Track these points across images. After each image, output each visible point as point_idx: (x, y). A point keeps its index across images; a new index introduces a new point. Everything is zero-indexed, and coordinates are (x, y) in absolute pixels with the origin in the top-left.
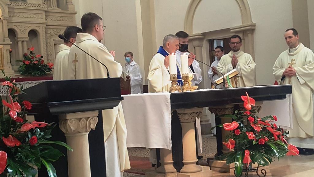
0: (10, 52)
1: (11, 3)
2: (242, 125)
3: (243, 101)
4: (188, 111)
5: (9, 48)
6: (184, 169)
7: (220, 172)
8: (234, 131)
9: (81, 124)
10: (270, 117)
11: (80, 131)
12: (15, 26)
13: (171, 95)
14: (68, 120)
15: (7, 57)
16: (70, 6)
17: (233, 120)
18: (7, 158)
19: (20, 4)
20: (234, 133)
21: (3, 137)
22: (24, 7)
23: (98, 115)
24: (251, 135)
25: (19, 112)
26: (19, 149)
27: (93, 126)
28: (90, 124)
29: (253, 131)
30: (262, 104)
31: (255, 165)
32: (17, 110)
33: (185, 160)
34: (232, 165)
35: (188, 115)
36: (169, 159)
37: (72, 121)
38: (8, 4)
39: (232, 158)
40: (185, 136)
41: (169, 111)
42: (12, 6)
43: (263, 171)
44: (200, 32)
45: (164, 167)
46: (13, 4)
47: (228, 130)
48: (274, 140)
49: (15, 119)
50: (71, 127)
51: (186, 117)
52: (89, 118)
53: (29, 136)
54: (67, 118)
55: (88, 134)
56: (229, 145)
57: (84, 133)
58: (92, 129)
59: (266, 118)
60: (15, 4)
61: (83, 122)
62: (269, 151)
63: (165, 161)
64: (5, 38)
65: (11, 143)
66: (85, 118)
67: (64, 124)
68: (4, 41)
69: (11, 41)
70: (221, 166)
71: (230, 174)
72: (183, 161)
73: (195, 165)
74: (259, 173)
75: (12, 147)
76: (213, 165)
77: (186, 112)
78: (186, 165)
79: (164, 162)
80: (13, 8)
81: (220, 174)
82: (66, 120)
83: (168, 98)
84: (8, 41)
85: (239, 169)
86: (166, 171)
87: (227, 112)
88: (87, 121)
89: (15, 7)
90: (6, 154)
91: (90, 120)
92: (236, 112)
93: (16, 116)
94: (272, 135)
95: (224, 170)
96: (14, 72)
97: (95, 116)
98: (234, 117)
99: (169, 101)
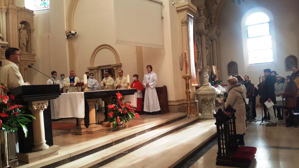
2: (116, 106)
3: (117, 96)
4: (92, 100)
6: (90, 126)
7: (106, 127)
8: (113, 108)
9: (40, 106)
10: (128, 102)
11: (39, 110)
13: (84, 93)
16: (33, 52)
17: (112, 104)
20: (112, 110)
24: (120, 110)
27: (46, 107)
29: (121, 108)
30: (125, 96)
31: (121, 123)
34: (112, 123)
36: (83, 122)
37: (35, 105)
39: (112, 120)
40: (91, 111)
41: (84, 100)
43: (125, 125)
44: (97, 66)
45: (80, 126)
47: (110, 108)
48: (129, 111)
49: (6, 104)
50: (35, 108)
51: (91, 103)
52: (43, 103)
56: (111, 115)
59: (126, 102)
62: (127, 116)
63: (81, 124)
67: (31, 106)
70: (106, 124)
71: (111, 127)
72: (90, 123)
73: (95, 124)
74: (123, 126)
76: (103, 124)
77: (91, 101)
81: (106, 128)
85: (115, 125)
86: (82, 128)
87: (110, 100)
91: (44, 105)
92: (114, 100)
94: (129, 109)
95: (107, 126)
98: (113, 103)
99: (84, 96)
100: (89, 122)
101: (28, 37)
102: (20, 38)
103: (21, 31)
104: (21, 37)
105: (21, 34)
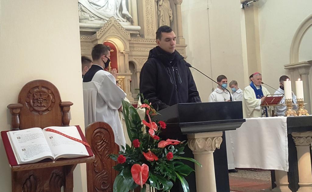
0: (131, 82)
1: (131, 39)
4: (303, 134)
5: (130, 78)
6: (300, 191)
9: (207, 143)
11: (207, 150)
12: (135, 59)
13: (287, 119)
14: (196, 139)
15: (128, 86)
18: (148, 170)
19: (139, 40)
21: (144, 153)
22: (142, 42)
23: (222, 136)
25: (156, 131)
26: (157, 163)
27: (218, 146)
28: (215, 143)
32: (154, 129)
33: (301, 182)
35: (304, 139)
36: (285, 180)
37: (200, 141)
38: (130, 40)
40: (301, 159)
41: (285, 134)
42: (132, 42)
44: (306, 60)
45: (279, 188)
46: (133, 40)
49: (153, 137)
50: (199, 146)
51: (302, 140)
52: (214, 138)
53: (166, 152)
54: (195, 138)
55: (213, 153)
57: (210, 152)
58: (216, 148)
60: (135, 39)
61: (209, 141)
63: (281, 183)
64: (126, 69)
65: (150, 158)
66: (211, 138)
67: (192, 142)
68: (126, 72)
69: (131, 72)
72: (299, 184)
75: (152, 161)
77: (301, 136)
78: (302, 188)
79: (279, 183)
80: (133, 43)
82: (194, 139)
83: (285, 122)
84: (129, 72)
88: (212, 140)
89: (134, 42)
90: (148, 167)
91: (215, 140)
93: (153, 134)
96: (133, 99)
97: (220, 137)
99: (286, 125)
100: (298, 182)
101: (173, 14)
102: (159, 16)
103: (161, 4)
104: (160, 14)
105: (160, 10)
